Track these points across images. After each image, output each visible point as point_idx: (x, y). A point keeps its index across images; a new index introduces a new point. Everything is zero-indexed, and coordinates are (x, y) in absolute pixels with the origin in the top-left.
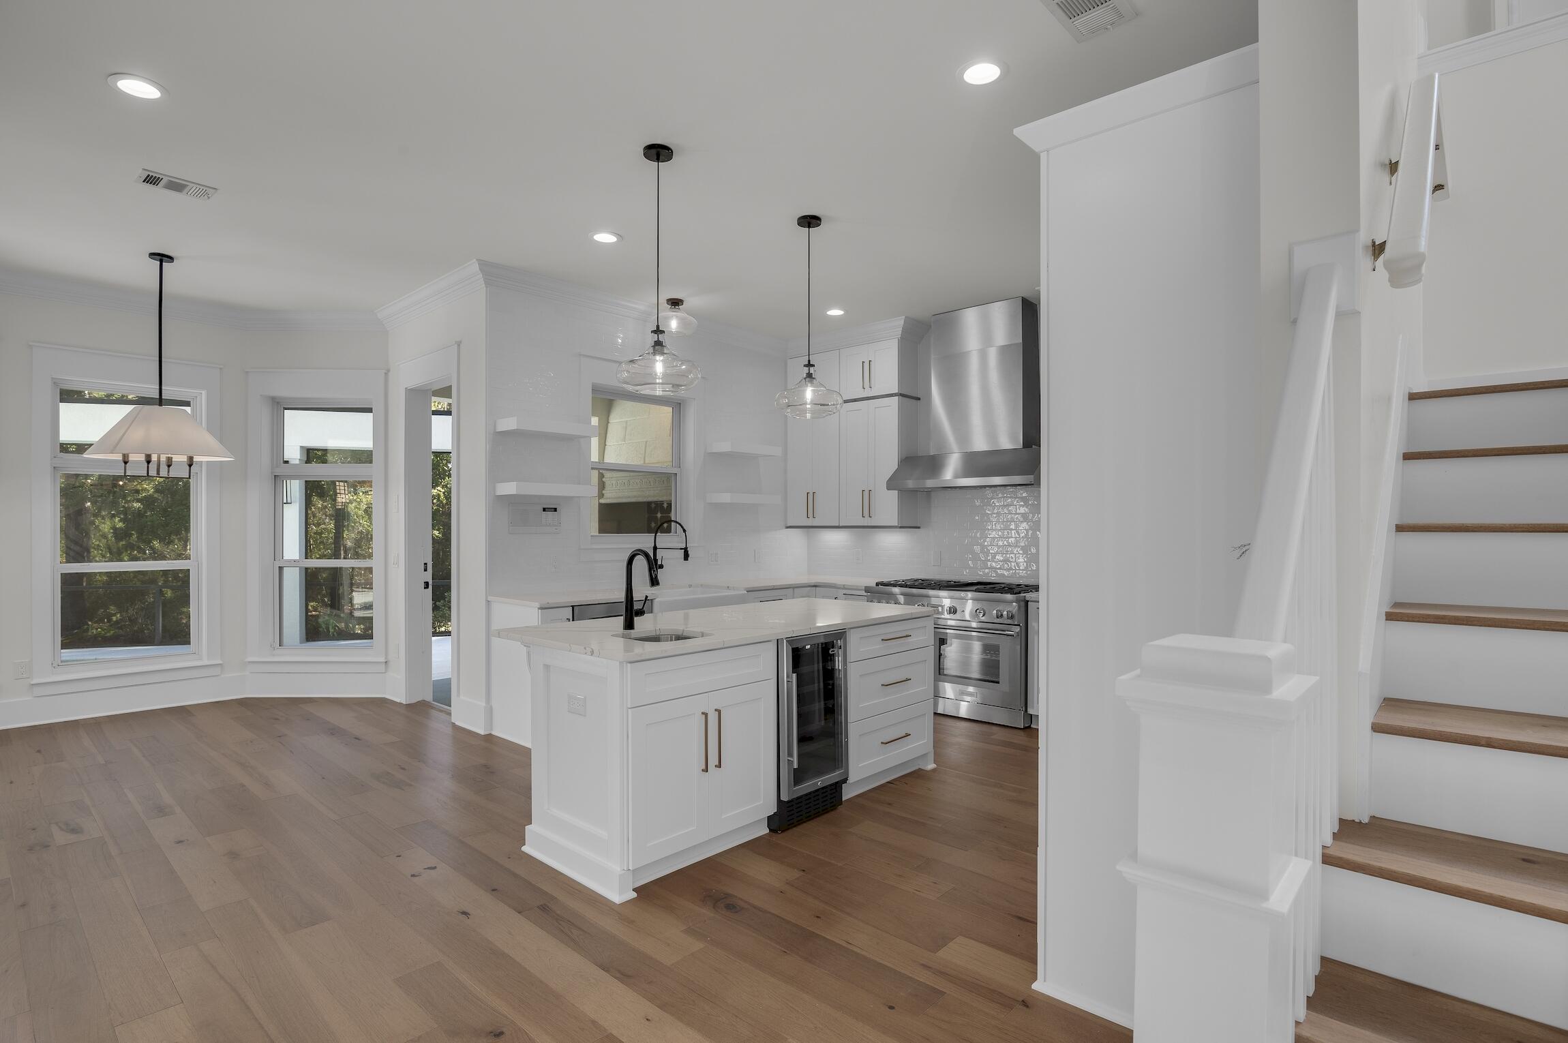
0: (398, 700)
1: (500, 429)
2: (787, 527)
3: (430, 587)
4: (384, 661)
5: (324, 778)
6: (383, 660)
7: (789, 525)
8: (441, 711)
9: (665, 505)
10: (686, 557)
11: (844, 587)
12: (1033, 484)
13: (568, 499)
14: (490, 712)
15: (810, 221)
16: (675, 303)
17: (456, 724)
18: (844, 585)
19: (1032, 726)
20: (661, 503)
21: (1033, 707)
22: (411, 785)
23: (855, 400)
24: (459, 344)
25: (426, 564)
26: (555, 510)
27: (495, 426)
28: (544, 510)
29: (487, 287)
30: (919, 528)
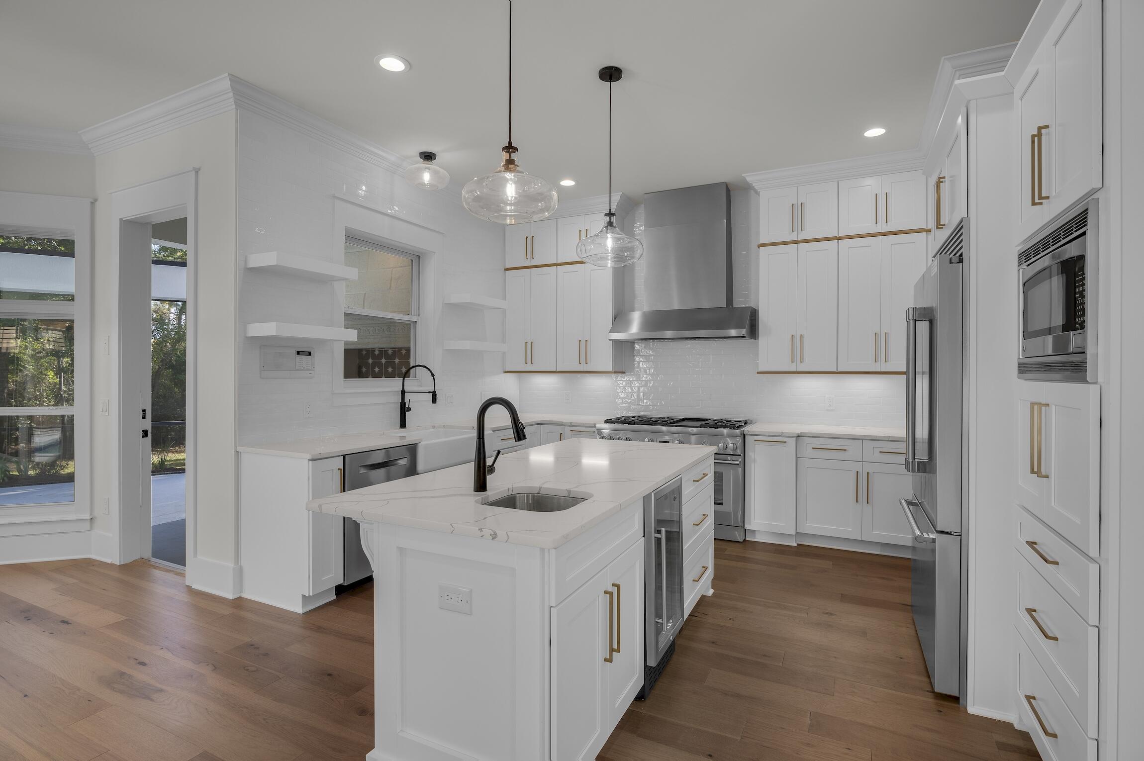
0: (108, 561)
1: (251, 265)
2: (506, 372)
3: (150, 435)
4: (89, 518)
5: (26, 696)
6: (88, 516)
7: (506, 370)
8: (169, 571)
9: (404, 352)
10: (434, 400)
11: (571, 425)
12: (745, 337)
13: (322, 342)
14: (239, 573)
15: (611, 74)
16: (428, 156)
17: (193, 587)
18: (571, 423)
19: (747, 539)
20: (400, 349)
21: (750, 524)
22: (161, 691)
23: (572, 263)
24: (197, 171)
25: (144, 411)
26: (310, 354)
27: (246, 261)
28: (298, 353)
29: (237, 109)
30: (624, 373)
